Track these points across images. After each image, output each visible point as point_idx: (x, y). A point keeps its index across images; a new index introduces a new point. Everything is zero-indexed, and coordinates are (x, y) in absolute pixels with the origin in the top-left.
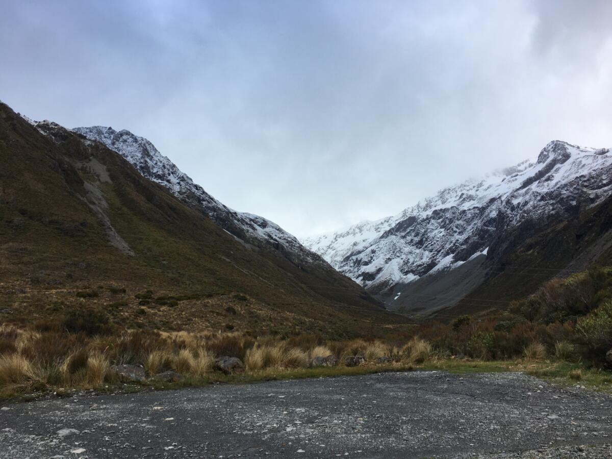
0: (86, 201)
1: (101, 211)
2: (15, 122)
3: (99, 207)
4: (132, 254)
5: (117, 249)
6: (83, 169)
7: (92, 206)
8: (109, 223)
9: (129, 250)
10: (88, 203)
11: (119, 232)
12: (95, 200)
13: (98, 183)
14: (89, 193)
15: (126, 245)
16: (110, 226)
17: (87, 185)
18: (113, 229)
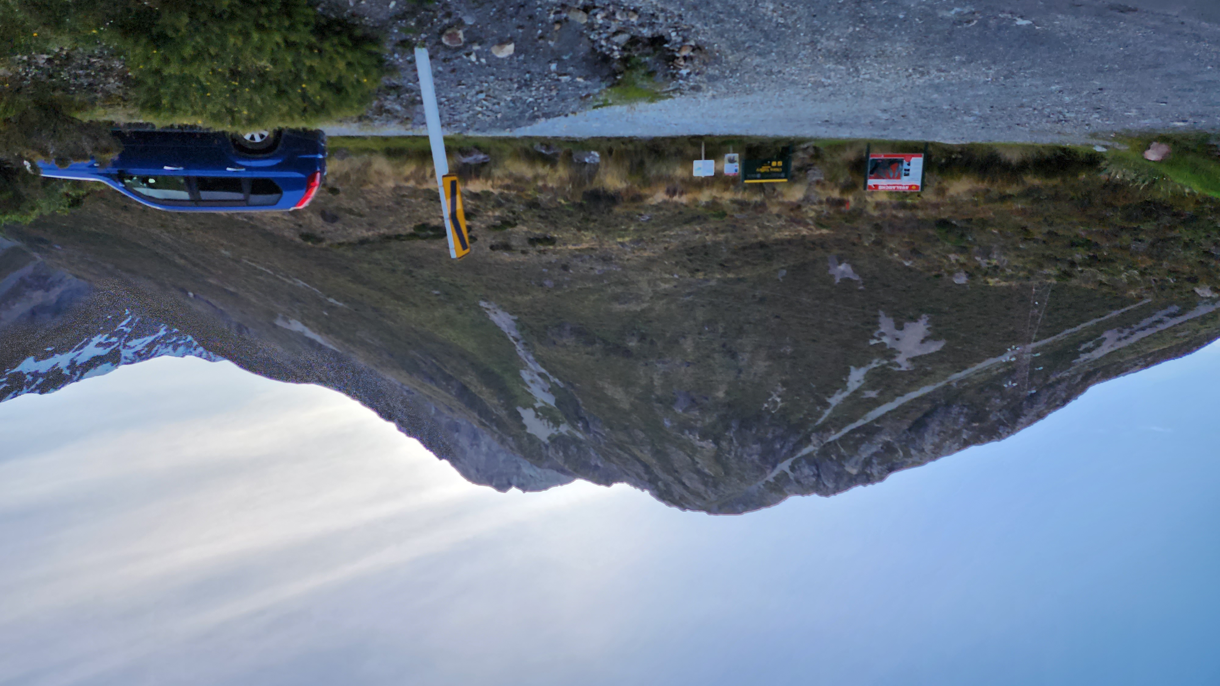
0: (551, 377)
1: (529, 364)
2: (646, 477)
3: (533, 371)
4: (483, 304)
5: (504, 309)
6: (557, 423)
7: (543, 371)
8: (518, 348)
9: (488, 309)
10: (548, 374)
11: (503, 336)
12: (539, 379)
14: (547, 390)
15: (493, 317)
16: (515, 343)
17: (550, 400)
18: (511, 339)
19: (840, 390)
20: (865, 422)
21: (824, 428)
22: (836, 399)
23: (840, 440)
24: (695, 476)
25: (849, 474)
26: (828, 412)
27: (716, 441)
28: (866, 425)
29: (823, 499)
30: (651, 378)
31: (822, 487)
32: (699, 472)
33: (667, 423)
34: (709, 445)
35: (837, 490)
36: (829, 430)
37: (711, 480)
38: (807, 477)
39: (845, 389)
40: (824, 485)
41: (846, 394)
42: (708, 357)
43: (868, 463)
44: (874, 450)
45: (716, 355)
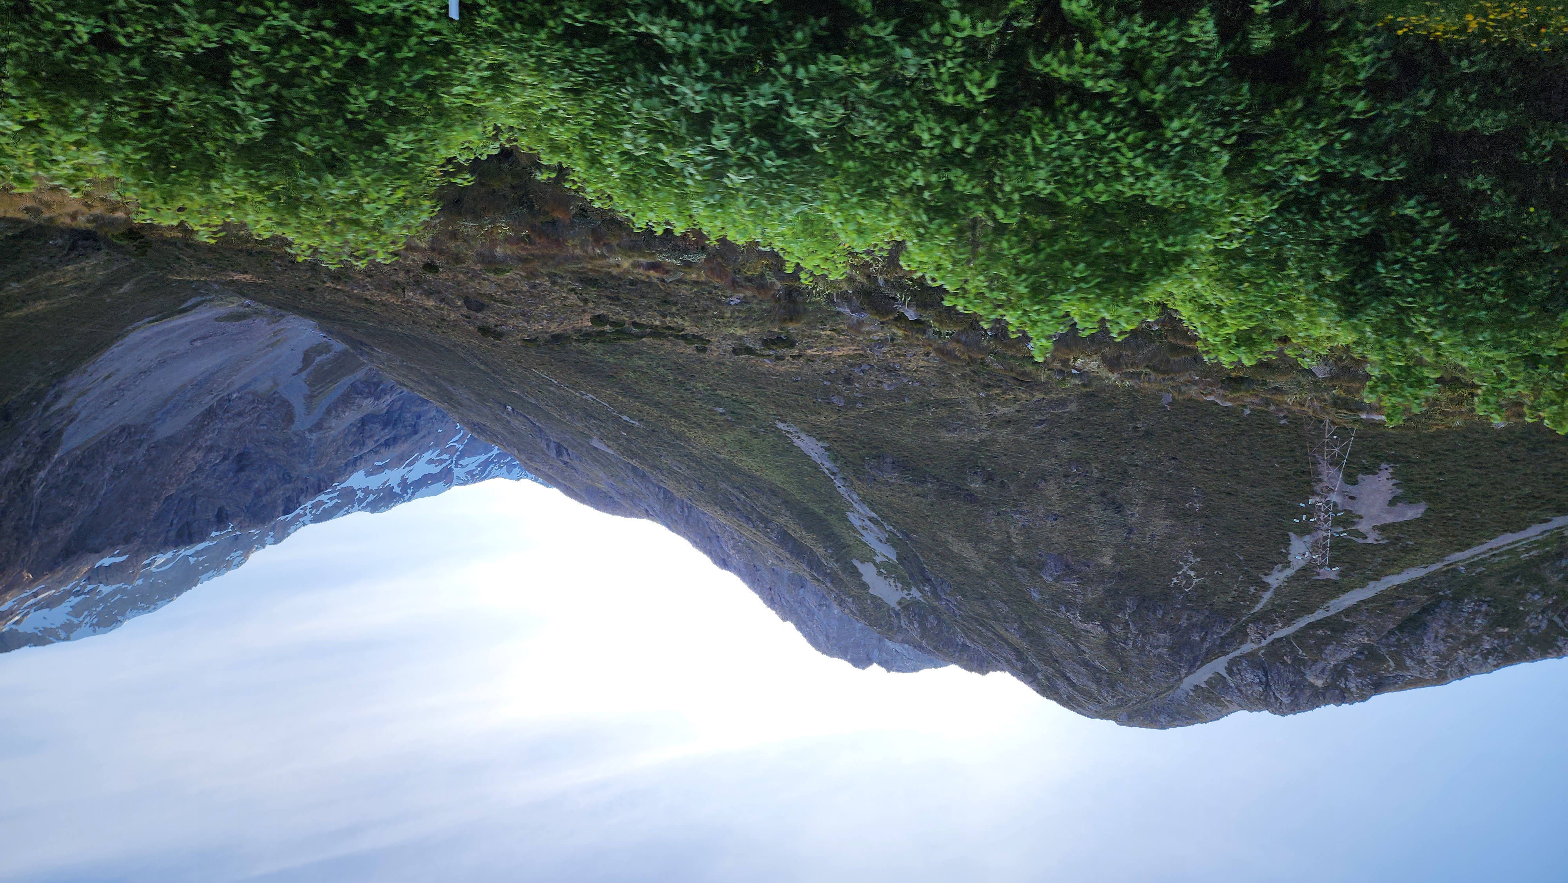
0: (885, 523)
1: (855, 506)
2: (1019, 665)
3: (863, 515)
4: (782, 427)
6: (906, 584)
7: (873, 514)
8: (837, 483)
9: (789, 433)
10: (881, 519)
11: (817, 470)
12: (872, 525)
13: (878, 560)
14: (884, 540)
15: (797, 442)
16: (833, 478)
17: (891, 553)
18: (828, 473)
19: (1280, 566)
20: (1328, 614)
21: (1266, 618)
22: (1276, 578)
23: (1295, 636)
24: (1083, 670)
25: (1312, 685)
26: (1267, 596)
27: (1105, 624)
28: (1329, 618)
29: (1278, 717)
30: (1008, 533)
31: (1273, 700)
32: (1086, 664)
33: (1036, 595)
34: (1095, 629)
35: (1295, 708)
36: (1273, 622)
37: (1105, 677)
38: (1250, 685)
39: (1287, 565)
40: (1276, 698)
41: (1289, 572)
42: (1082, 508)
43: (1340, 672)
44: (1346, 655)
45: (1093, 507)
